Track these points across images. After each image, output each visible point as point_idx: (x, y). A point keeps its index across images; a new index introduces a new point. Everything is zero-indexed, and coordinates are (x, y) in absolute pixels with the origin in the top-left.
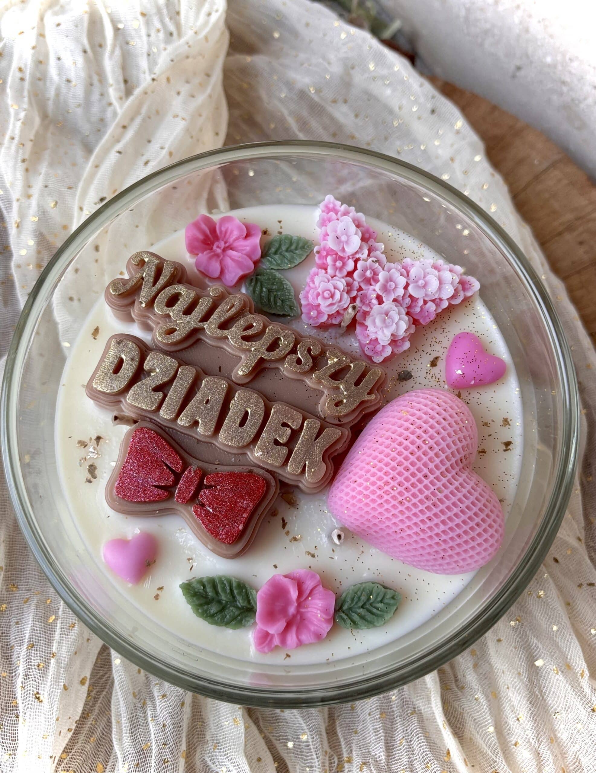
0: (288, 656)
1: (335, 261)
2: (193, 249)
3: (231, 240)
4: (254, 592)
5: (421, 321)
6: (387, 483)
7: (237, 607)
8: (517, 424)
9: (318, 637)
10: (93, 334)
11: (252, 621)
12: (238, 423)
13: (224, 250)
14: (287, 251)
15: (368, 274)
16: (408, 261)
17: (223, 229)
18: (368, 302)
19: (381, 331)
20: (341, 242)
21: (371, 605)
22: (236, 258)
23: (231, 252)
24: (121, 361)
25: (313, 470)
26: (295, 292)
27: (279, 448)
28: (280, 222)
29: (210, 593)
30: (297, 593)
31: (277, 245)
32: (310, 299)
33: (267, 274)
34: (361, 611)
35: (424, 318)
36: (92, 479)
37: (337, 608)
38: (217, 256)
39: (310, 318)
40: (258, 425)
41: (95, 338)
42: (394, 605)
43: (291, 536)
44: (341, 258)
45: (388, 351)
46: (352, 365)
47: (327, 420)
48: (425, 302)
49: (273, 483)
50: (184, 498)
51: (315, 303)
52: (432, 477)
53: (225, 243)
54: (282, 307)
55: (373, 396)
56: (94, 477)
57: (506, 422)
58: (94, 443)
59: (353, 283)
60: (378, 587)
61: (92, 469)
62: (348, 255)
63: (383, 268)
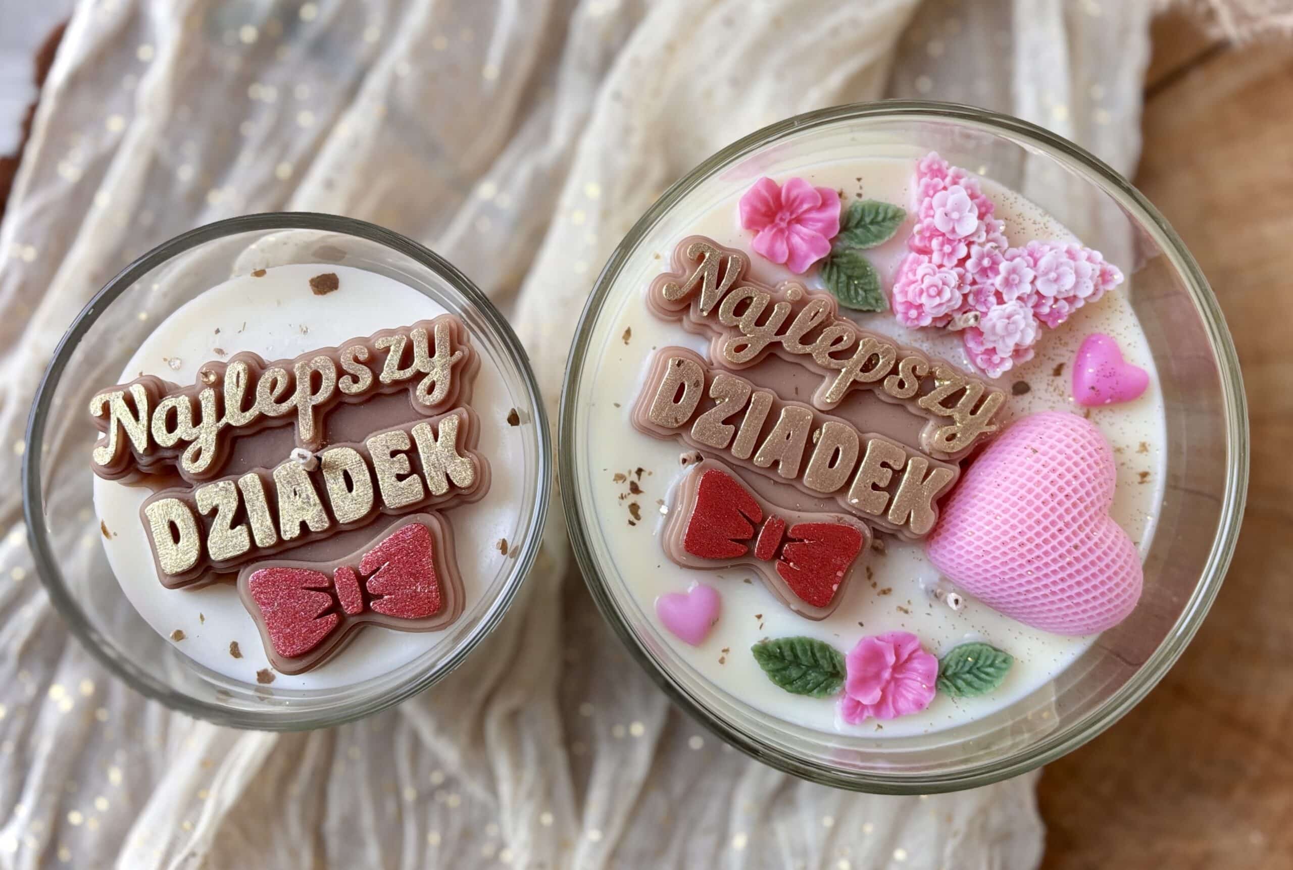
0: (880, 727)
1: (942, 245)
2: (749, 224)
3: (801, 211)
4: (841, 656)
5: (1051, 324)
6: (1014, 538)
7: (821, 672)
8: (1158, 451)
9: (920, 706)
10: (623, 338)
11: (839, 688)
12: (828, 462)
14: (872, 223)
15: (986, 262)
17: (791, 196)
18: (983, 299)
19: (1001, 340)
20: (951, 220)
22: (808, 238)
23: (799, 227)
24: (682, 387)
25: (920, 519)
27: (879, 492)
28: (859, 180)
29: (788, 655)
30: (894, 658)
31: (859, 215)
32: (909, 296)
33: (846, 255)
34: (967, 676)
35: (1054, 320)
36: (635, 521)
37: (940, 674)
38: (782, 231)
39: (908, 319)
40: (853, 464)
41: (626, 343)
42: (1007, 669)
43: (878, 588)
44: (950, 241)
45: (1008, 365)
46: (968, 387)
47: (935, 456)
48: (1056, 300)
49: (868, 533)
50: (765, 555)
51: (916, 301)
52: (1067, 532)
53: (792, 214)
54: (866, 301)
55: (994, 428)
56: (638, 517)
57: (1144, 447)
58: (634, 477)
59: (964, 275)
60: (987, 650)
61: (634, 509)
62: (959, 237)
63: (1003, 255)
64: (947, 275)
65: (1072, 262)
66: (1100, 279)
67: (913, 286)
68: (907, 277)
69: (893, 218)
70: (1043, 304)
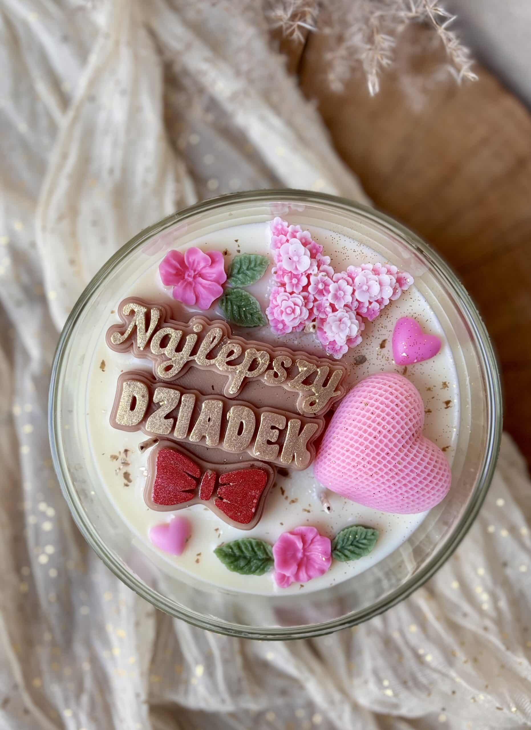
0: (302, 586)
1: (291, 279)
2: (167, 282)
3: (199, 269)
4: (269, 547)
5: (369, 319)
6: (359, 463)
7: (259, 560)
8: (454, 386)
9: (322, 572)
10: (101, 367)
11: (271, 567)
12: (237, 433)
13: (195, 277)
14: (248, 269)
15: (321, 286)
16: (351, 268)
17: (191, 260)
18: (323, 310)
19: (337, 335)
20: (293, 262)
21: (357, 542)
22: (207, 286)
23: (200, 280)
24: (134, 400)
25: (301, 459)
26: (260, 305)
27: (273, 446)
28: (236, 241)
29: (237, 552)
30: (302, 544)
31: (238, 266)
32: (276, 315)
33: (234, 293)
34: (351, 548)
35: (371, 316)
36: (129, 484)
37: (333, 549)
38: (190, 283)
39: (278, 330)
40: (253, 431)
41: (103, 371)
42: (375, 539)
43: (289, 500)
44: (296, 276)
45: (345, 349)
46: (318, 370)
47: (305, 415)
48: (370, 303)
49: (271, 471)
50: (207, 496)
51: (280, 319)
52: (392, 454)
53: (195, 271)
54: (252, 320)
55: (339, 393)
56: (130, 481)
57: (445, 385)
58: (123, 455)
59: (308, 296)
60: (361, 529)
61: (127, 476)
62: (301, 273)
63: (332, 279)
64: (296, 299)
65: (376, 277)
66: (398, 284)
67: (276, 308)
68: (273, 303)
69: (261, 264)
70: (363, 307)
